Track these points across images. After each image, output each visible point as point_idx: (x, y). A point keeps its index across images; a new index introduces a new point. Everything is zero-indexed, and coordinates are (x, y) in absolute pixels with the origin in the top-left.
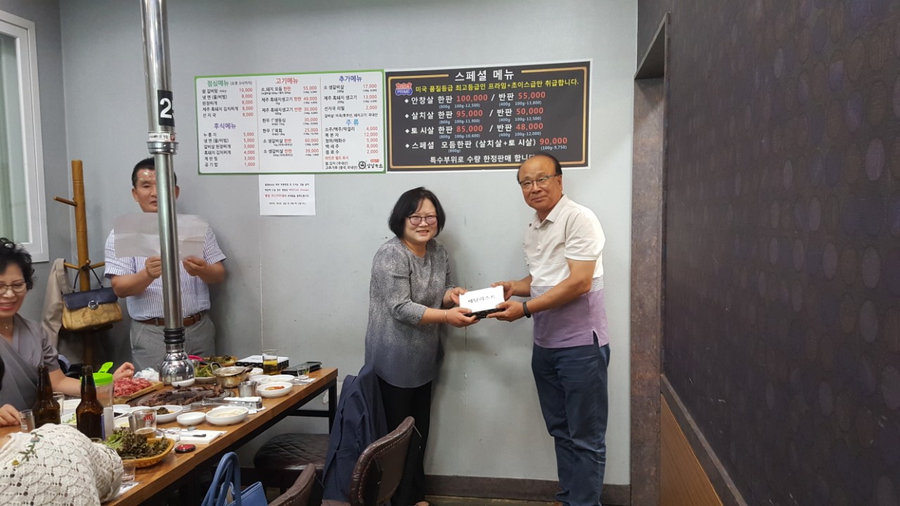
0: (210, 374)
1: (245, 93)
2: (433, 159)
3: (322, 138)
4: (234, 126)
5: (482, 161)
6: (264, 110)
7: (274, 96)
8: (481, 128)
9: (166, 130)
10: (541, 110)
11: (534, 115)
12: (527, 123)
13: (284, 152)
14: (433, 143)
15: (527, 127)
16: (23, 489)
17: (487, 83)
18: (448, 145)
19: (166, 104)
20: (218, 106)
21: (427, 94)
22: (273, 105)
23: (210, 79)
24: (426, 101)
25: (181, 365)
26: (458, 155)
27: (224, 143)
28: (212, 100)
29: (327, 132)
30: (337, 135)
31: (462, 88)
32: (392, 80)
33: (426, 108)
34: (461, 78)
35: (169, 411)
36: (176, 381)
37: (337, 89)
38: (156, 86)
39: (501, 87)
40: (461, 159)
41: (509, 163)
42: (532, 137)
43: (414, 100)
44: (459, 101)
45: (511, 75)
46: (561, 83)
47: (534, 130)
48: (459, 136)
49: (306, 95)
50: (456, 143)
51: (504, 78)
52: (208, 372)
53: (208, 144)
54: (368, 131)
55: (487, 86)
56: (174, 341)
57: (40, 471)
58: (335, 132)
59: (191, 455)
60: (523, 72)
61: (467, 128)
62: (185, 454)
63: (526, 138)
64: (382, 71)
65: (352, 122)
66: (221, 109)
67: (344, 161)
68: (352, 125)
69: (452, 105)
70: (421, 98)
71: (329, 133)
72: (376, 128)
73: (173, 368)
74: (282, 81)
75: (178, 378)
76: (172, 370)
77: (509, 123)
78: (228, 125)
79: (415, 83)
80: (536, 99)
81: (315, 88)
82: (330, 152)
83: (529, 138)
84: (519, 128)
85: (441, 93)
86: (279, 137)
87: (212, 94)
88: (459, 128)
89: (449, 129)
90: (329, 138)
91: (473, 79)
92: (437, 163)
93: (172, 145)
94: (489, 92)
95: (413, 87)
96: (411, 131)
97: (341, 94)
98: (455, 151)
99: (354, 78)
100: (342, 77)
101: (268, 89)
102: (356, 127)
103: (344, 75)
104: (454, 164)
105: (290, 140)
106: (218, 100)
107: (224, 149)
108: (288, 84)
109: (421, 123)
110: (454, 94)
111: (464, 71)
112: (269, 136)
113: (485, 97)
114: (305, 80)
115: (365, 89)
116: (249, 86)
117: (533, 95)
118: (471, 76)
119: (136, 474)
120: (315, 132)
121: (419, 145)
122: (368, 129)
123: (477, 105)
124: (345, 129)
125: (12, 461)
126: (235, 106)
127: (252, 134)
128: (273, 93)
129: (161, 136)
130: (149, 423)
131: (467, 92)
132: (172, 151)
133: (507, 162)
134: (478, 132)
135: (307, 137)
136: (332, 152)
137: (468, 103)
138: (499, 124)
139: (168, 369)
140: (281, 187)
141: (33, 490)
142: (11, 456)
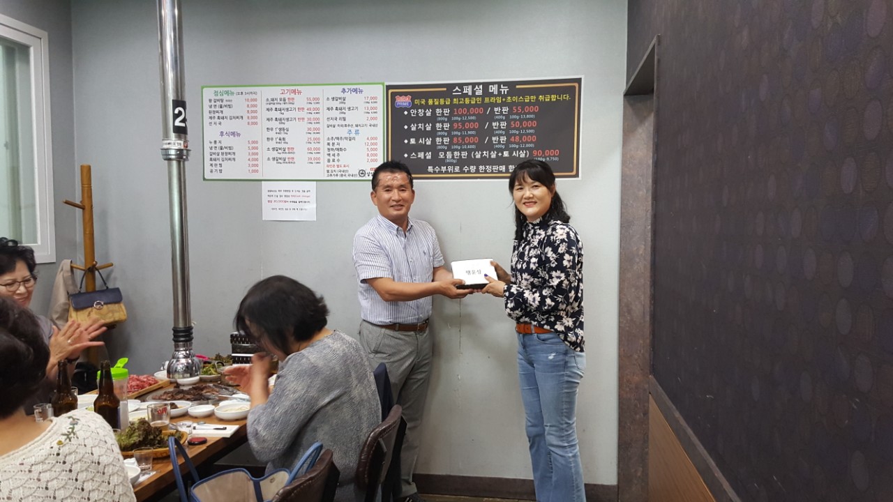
0: (214, 372)
1: (250, 103)
2: (430, 169)
3: (323, 147)
4: (239, 135)
5: (477, 171)
6: (268, 119)
7: (278, 106)
8: (476, 140)
9: (179, 138)
10: (535, 124)
11: (527, 128)
12: (521, 136)
13: (287, 160)
14: (430, 153)
15: (521, 139)
16: (67, 467)
17: (483, 97)
18: (445, 155)
19: (180, 113)
20: (224, 115)
21: (426, 107)
22: (278, 114)
23: (216, 89)
24: (425, 113)
25: (188, 363)
26: (454, 165)
27: (229, 151)
28: (218, 109)
29: (329, 141)
30: (338, 144)
31: (459, 101)
32: (392, 93)
33: (425, 120)
34: (459, 92)
35: (178, 406)
36: (184, 377)
37: (339, 101)
38: (171, 96)
39: (496, 101)
40: (457, 169)
41: (504, 173)
42: (526, 149)
43: (413, 112)
44: (456, 113)
45: (506, 90)
46: (554, 98)
47: (527, 142)
48: (456, 147)
49: (309, 106)
50: (453, 154)
51: (499, 92)
52: (212, 371)
53: (213, 151)
54: (368, 141)
55: (483, 100)
56: (182, 339)
57: (82, 450)
58: (336, 141)
59: (203, 447)
60: (517, 87)
61: (463, 140)
62: (197, 446)
63: (519, 149)
64: (383, 84)
65: (353, 131)
66: (226, 118)
67: (345, 169)
68: (352, 136)
69: (449, 118)
70: (420, 110)
71: (331, 142)
72: (376, 138)
73: (181, 366)
74: (286, 91)
75: (186, 375)
76: (180, 367)
77: (503, 136)
78: (233, 134)
79: (415, 96)
80: (529, 113)
81: (318, 99)
82: (331, 161)
83: (523, 149)
84: (513, 140)
85: (439, 106)
86: (282, 145)
87: (218, 103)
88: (455, 139)
89: (446, 140)
90: (331, 147)
91: (470, 93)
92: (434, 172)
93: (185, 152)
94: (485, 106)
95: (413, 100)
96: (409, 141)
97: (342, 105)
98: (452, 161)
99: (355, 90)
100: (344, 90)
101: (273, 100)
102: (357, 137)
103: (346, 87)
104: (451, 173)
105: (293, 148)
106: (224, 109)
107: (229, 156)
108: (292, 95)
109: (419, 134)
110: (451, 107)
111: (461, 86)
112: (273, 144)
113: (481, 111)
114: (309, 92)
115: (367, 101)
116: (254, 96)
117: (527, 109)
118: (468, 90)
119: (153, 464)
120: (317, 141)
121: (417, 155)
122: (368, 139)
123: (473, 118)
124: (346, 138)
125: (56, 441)
126: (240, 115)
127: (257, 142)
128: (277, 103)
129: (174, 144)
130: (164, 417)
131: (464, 105)
132: (184, 157)
133: (501, 172)
134: (473, 144)
135: (309, 146)
136: (334, 161)
137: (465, 115)
138: (495, 136)
139: (176, 366)
140: (283, 193)
141: (76, 468)
142: (55, 437)
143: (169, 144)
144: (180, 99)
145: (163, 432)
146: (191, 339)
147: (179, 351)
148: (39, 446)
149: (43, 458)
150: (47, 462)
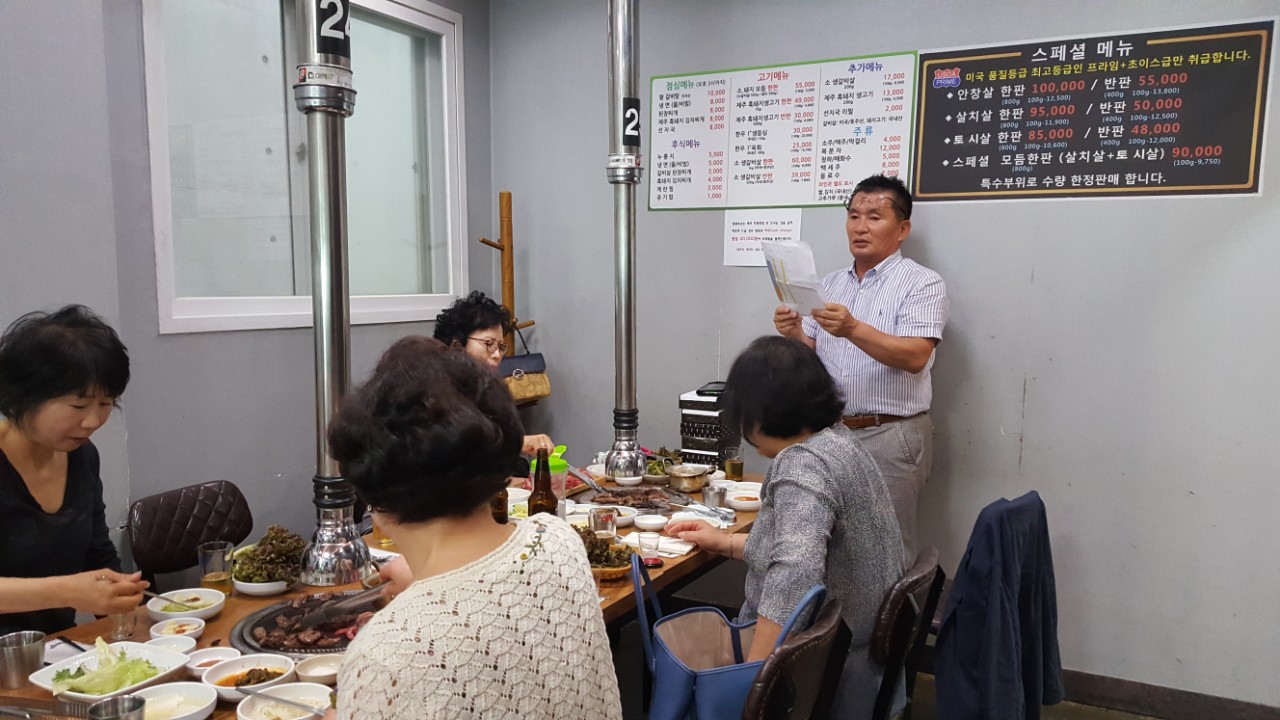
0: (660, 472)
1: (714, 98)
2: (985, 182)
3: (816, 156)
4: (697, 144)
5: (1068, 185)
6: (738, 120)
7: (754, 99)
8: (1070, 133)
9: (630, 152)
10: (1179, 103)
11: (1164, 110)
12: (1151, 124)
13: (762, 179)
14: (987, 158)
15: (1150, 129)
16: (532, 589)
17: (1085, 62)
18: (1012, 160)
19: (633, 115)
20: (679, 117)
21: (986, 83)
22: (752, 112)
23: (670, 80)
24: (982, 95)
25: (631, 457)
26: (1028, 175)
27: (682, 168)
28: (671, 109)
29: (824, 147)
30: (839, 150)
31: (1043, 71)
32: (929, 66)
33: (981, 105)
34: (1044, 57)
35: (622, 513)
36: (626, 476)
37: (845, 84)
38: (621, 94)
39: (1109, 68)
40: (1033, 181)
41: (1116, 186)
42: (1160, 146)
43: (962, 94)
44: (1035, 91)
45: (1128, 49)
46: (1217, 57)
47: (1162, 135)
48: (1032, 146)
49: (799, 95)
50: (1026, 157)
51: (1116, 53)
52: (658, 469)
53: (663, 168)
54: (885, 143)
55: (1086, 67)
56: (625, 425)
57: (548, 569)
58: (836, 146)
60: (1150, 42)
61: (1046, 134)
63: (1147, 147)
64: (915, 53)
65: (863, 130)
66: (682, 120)
68: (860, 136)
69: (1023, 99)
70: (974, 90)
71: (828, 148)
72: (897, 138)
73: (623, 460)
74: (766, 76)
75: (628, 473)
76: (621, 462)
77: (1120, 124)
78: (690, 143)
79: (965, 68)
80: (1169, 86)
81: (813, 84)
82: (827, 175)
83: (1153, 147)
84: (1137, 132)
85: (1007, 82)
86: (757, 157)
87: (671, 101)
88: (1032, 135)
89: (1017, 136)
90: (827, 155)
91: (1063, 58)
92: (992, 188)
93: (637, 171)
94: (1088, 77)
95: (962, 75)
96: (953, 140)
97: (850, 91)
98: (1024, 168)
99: (871, 67)
100: (853, 66)
101: (747, 90)
102: (868, 138)
103: (856, 63)
104: (1020, 188)
105: (771, 160)
106: (680, 109)
107: (683, 176)
108: (775, 81)
109: (970, 128)
110: (1029, 82)
111: (1047, 47)
112: (743, 155)
113: (1081, 85)
114: (798, 74)
115: (887, 81)
116: (720, 87)
117: (1165, 79)
118: (1060, 53)
120: (807, 147)
121: (965, 161)
122: (886, 140)
123: (1066, 97)
124: (851, 141)
125: (520, 555)
126: (699, 116)
127: (721, 154)
128: (753, 95)
129: (624, 160)
130: (610, 526)
131: (1051, 78)
132: (636, 179)
133: (1111, 185)
134: (1064, 139)
135: (795, 155)
136: (830, 176)
137: (1050, 94)
138: (1103, 125)
139: (616, 460)
140: (754, 227)
141: (542, 591)
142: (518, 548)
143: (618, 160)
144: (633, 97)
145: (611, 546)
146: (635, 427)
147: (620, 440)
148: (501, 558)
149: (506, 575)
150: (509, 580)
